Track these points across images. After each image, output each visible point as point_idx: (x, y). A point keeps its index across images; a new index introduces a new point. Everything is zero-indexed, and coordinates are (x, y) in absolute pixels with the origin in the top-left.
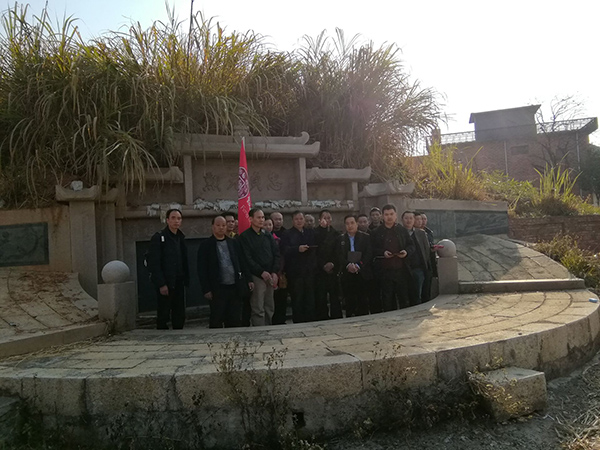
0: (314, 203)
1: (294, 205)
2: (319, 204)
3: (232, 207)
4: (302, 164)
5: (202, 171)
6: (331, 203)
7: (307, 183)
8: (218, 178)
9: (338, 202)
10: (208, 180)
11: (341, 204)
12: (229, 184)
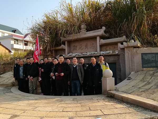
0: (102, 52)
5: (72, 45)
6: (108, 52)
7: (100, 45)
8: (76, 46)
9: (111, 51)
10: (74, 47)
11: (113, 52)
12: (79, 48)
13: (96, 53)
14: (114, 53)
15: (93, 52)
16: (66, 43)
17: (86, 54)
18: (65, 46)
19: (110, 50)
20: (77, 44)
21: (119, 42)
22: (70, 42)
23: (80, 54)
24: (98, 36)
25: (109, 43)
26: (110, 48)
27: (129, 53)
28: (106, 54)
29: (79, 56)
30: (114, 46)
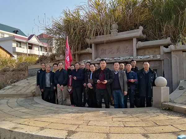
0: (139, 57)
1: (130, 59)
2: (141, 57)
4: (135, 40)
5: (100, 48)
6: (148, 56)
7: (136, 49)
8: (105, 50)
9: (151, 56)
10: (102, 51)
11: (153, 57)
12: (109, 52)
13: (132, 57)
14: (155, 58)
15: (127, 57)
16: (93, 45)
17: (119, 58)
18: (92, 49)
19: (149, 54)
20: (106, 47)
21: (162, 45)
22: (97, 45)
23: (111, 59)
24: (134, 37)
25: (149, 46)
26: (149, 52)
27: (177, 58)
28: (145, 60)
29: (110, 62)
30: (154, 49)
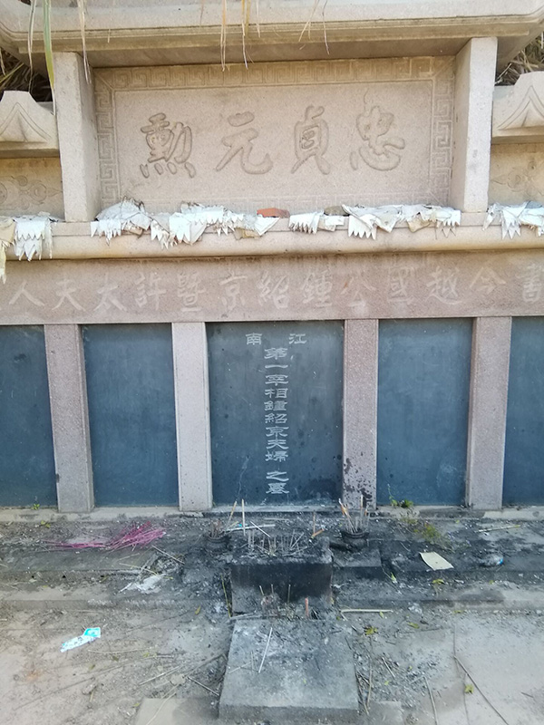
0: (512, 214)
1: (432, 224)
3: (212, 228)
5: (136, 108)
8: (186, 130)
10: (155, 141)
12: (224, 150)
17: (337, 220)
18: (53, 111)
29: (248, 245)
